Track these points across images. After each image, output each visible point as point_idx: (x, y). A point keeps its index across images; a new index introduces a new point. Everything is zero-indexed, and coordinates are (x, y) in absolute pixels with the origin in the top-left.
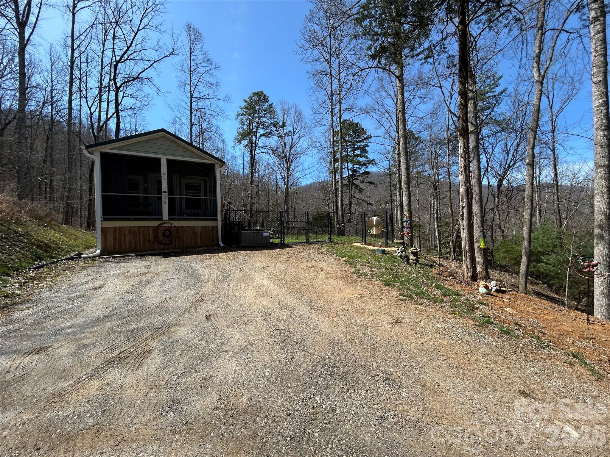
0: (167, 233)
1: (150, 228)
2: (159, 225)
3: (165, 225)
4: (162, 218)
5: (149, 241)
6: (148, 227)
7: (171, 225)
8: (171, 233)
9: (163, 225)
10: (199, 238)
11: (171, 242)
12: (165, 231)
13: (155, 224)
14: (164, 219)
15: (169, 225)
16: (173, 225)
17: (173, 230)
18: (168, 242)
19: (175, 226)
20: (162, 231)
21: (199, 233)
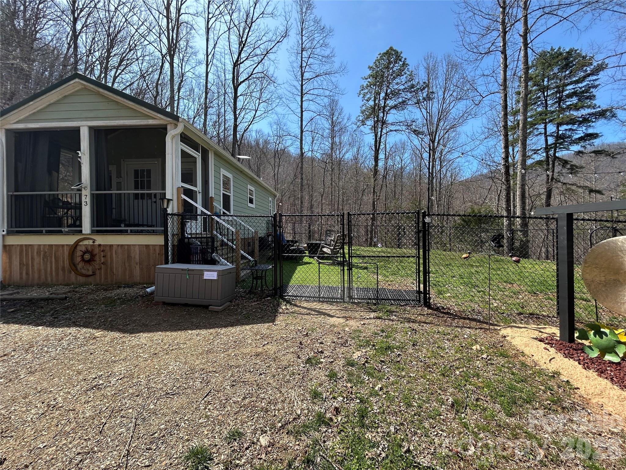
0: (87, 257)
1: (65, 247)
2: (77, 244)
3: (86, 242)
4: (81, 231)
5: (63, 269)
6: (63, 246)
7: (94, 242)
8: (93, 256)
9: (81, 243)
10: (138, 267)
11: (94, 274)
12: (84, 253)
13: (71, 240)
14: (84, 232)
15: (91, 242)
16: (97, 243)
17: (96, 251)
18: (91, 273)
19: (100, 245)
20: (81, 253)
21: (137, 257)
